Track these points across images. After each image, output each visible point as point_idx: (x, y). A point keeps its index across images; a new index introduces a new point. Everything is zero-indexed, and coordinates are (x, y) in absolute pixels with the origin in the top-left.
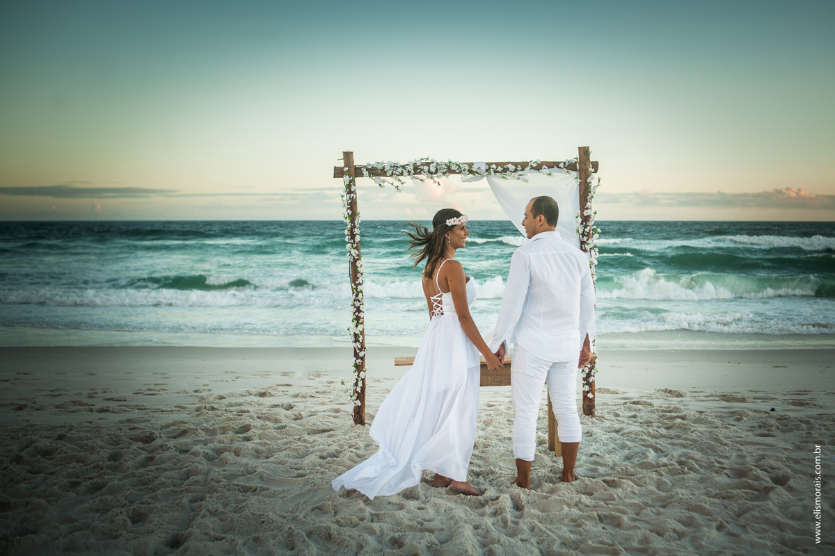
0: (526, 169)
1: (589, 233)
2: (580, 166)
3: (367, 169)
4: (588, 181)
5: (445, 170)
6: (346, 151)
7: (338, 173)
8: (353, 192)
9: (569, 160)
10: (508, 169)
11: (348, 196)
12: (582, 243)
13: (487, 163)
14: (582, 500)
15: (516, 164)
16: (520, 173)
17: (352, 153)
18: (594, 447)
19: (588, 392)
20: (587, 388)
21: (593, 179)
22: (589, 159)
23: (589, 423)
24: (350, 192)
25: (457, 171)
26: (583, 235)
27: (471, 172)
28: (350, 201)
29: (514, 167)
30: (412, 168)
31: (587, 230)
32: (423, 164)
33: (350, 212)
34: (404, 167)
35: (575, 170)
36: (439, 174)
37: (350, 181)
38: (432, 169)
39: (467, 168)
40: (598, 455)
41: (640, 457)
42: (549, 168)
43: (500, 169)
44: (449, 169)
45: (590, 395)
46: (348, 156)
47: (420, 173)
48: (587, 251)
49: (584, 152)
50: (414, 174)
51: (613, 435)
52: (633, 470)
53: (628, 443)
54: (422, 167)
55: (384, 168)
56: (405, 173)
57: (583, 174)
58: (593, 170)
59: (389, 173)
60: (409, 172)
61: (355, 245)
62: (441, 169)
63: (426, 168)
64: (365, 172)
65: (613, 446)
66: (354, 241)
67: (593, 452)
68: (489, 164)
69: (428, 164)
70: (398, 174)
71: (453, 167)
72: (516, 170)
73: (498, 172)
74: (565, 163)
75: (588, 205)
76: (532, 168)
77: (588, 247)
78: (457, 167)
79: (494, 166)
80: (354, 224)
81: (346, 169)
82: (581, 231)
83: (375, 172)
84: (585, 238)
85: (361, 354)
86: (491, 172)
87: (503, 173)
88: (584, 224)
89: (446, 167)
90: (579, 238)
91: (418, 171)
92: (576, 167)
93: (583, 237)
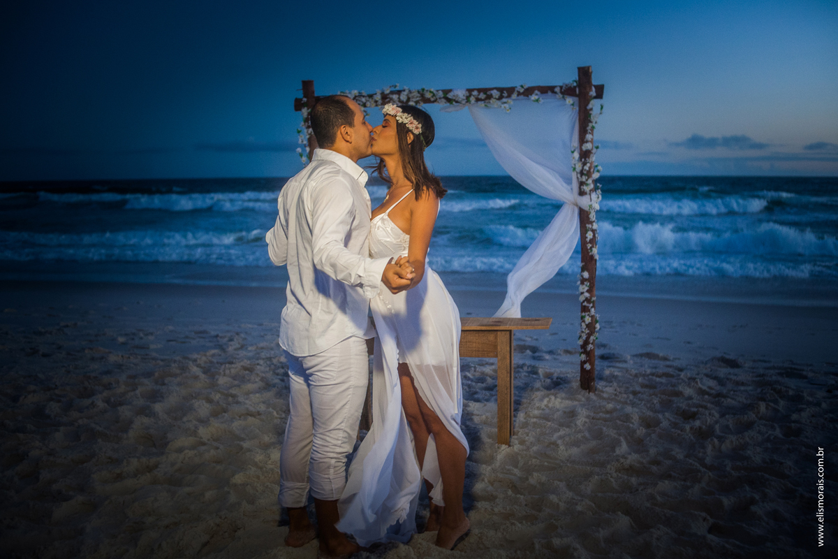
0: (512, 95)
1: (589, 172)
2: (579, 90)
4: (588, 108)
5: (418, 99)
6: (306, 79)
7: (299, 105)
9: (566, 83)
10: (492, 96)
11: (306, 131)
12: (581, 184)
13: (467, 90)
15: (501, 90)
16: (504, 100)
17: (311, 82)
19: (584, 362)
20: (583, 357)
21: (594, 105)
22: (590, 82)
23: (583, 399)
25: (432, 99)
26: (582, 173)
27: (447, 100)
28: (308, 137)
29: (499, 93)
30: (379, 97)
31: (586, 168)
32: (392, 93)
34: (371, 96)
35: (573, 95)
38: (403, 98)
39: (441, 94)
42: (541, 93)
43: (482, 96)
44: (424, 98)
45: (588, 366)
46: (307, 85)
48: (586, 194)
49: (585, 73)
54: (390, 96)
56: (372, 103)
57: (582, 100)
58: (596, 95)
60: (376, 102)
62: (413, 97)
68: (470, 91)
69: (399, 92)
71: (428, 95)
72: (500, 98)
73: (481, 100)
74: (561, 87)
75: (589, 137)
76: (519, 94)
77: (586, 189)
78: (432, 94)
79: (475, 93)
81: (305, 100)
82: (578, 169)
84: (584, 178)
86: (472, 99)
87: (487, 101)
88: (583, 160)
89: (419, 95)
90: (578, 178)
91: (387, 100)
92: (575, 91)
93: (581, 176)
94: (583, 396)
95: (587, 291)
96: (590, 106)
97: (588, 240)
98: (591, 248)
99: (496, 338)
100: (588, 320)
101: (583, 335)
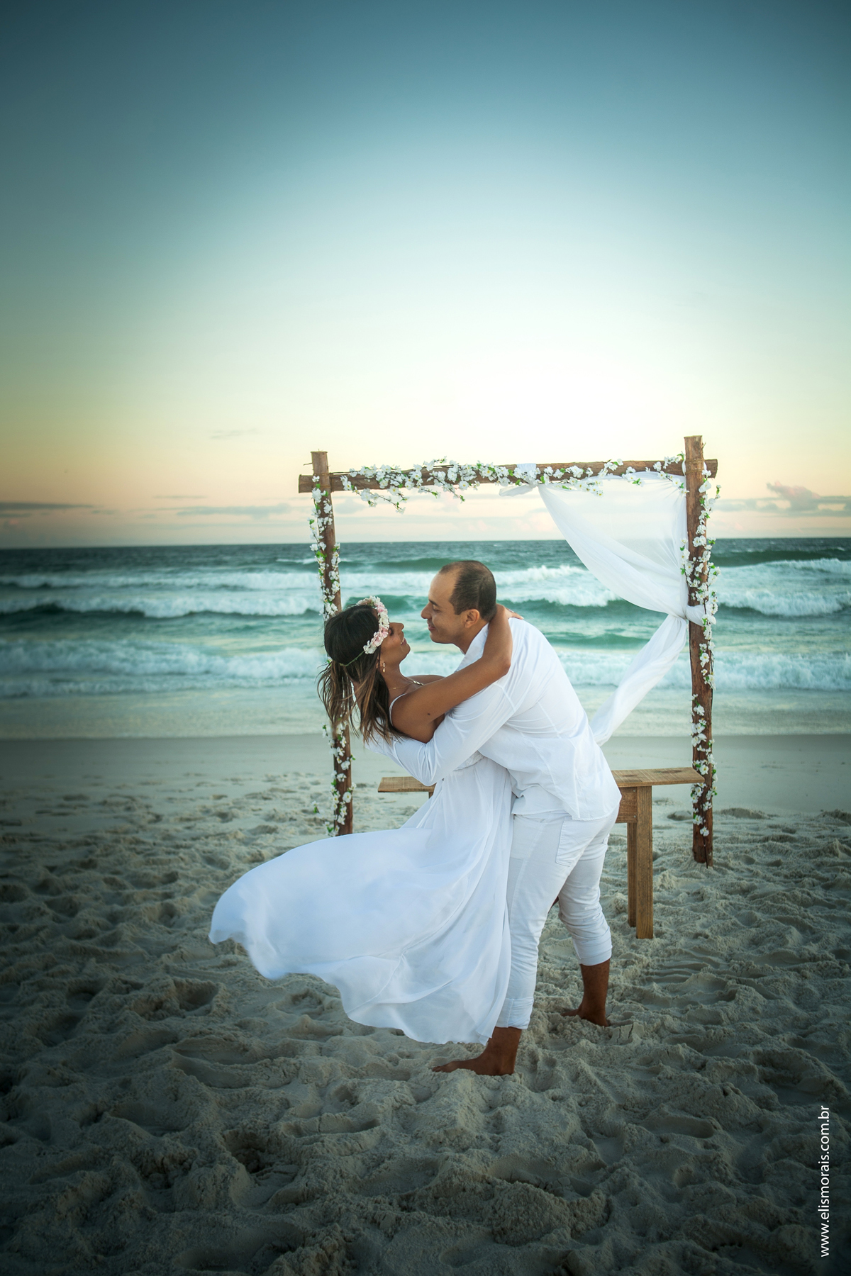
0: (600, 474)
1: (702, 574)
2: (687, 467)
3: (350, 479)
4: (701, 491)
5: (471, 478)
6: (316, 450)
7: (305, 485)
8: (327, 515)
9: (670, 458)
10: (571, 474)
11: (321, 520)
12: (692, 590)
13: (538, 466)
14: (666, 1023)
15: (584, 467)
16: (590, 480)
17: (325, 453)
18: (703, 920)
19: (701, 826)
20: (699, 820)
21: (708, 487)
22: (701, 456)
23: (702, 875)
24: (323, 515)
25: (491, 479)
26: (693, 577)
27: (513, 479)
28: (323, 529)
29: (581, 471)
30: (420, 475)
31: (699, 569)
32: (436, 469)
33: (323, 546)
34: (407, 474)
35: (679, 473)
36: (462, 483)
37: (323, 498)
38: (452, 477)
39: (506, 472)
40: (707, 937)
41: (774, 941)
42: (637, 471)
43: (559, 474)
44: (478, 477)
45: (705, 832)
46: (319, 458)
47: (432, 483)
48: (699, 603)
49: (695, 445)
50: (423, 484)
51: (737, 899)
52: (758, 966)
53: (758, 915)
54: (434, 473)
55: (375, 475)
56: (409, 483)
57: (692, 480)
58: (709, 473)
59: (384, 483)
60: (415, 481)
61: (332, 598)
62: (465, 475)
63: (441, 475)
64: (346, 483)
65: (734, 919)
66: (331, 591)
67: (699, 929)
68: (542, 467)
69: (445, 469)
70: (397, 484)
71: (485, 473)
72: (584, 476)
73: (556, 479)
74: (663, 463)
75: (701, 529)
76: (610, 471)
77: (700, 597)
78: (491, 472)
79: (549, 470)
80: (331, 564)
81: (316, 479)
82: (689, 571)
83: (362, 482)
84: (696, 583)
85: (345, 766)
86: (546, 477)
87: (564, 481)
88: (694, 559)
89: (474, 473)
90: (687, 582)
91: (429, 479)
92: (681, 468)
93: (692, 581)
94: (701, 871)
95: (703, 732)
96: (703, 488)
97: (703, 664)
98: (707, 674)
99: (635, 797)
100: (704, 770)
101: (696, 790)
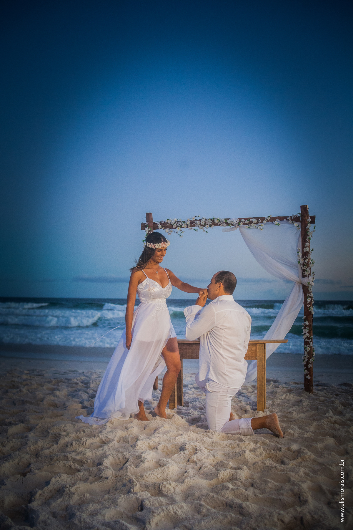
0: (264, 222)
1: (308, 264)
2: (301, 218)
3: (161, 224)
5: (211, 223)
6: (148, 212)
7: (143, 227)
9: (295, 214)
10: (252, 222)
12: (304, 271)
13: (238, 219)
15: (257, 219)
16: (259, 224)
17: (151, 214)
19: (307, 375)
20: (306, 372)
22: (307, 214)
25: (219, 224)
26: (304, 265)
27: (228, 224)
30: (189, 222)
31: (306, 261)
32: (196, 220)
34: (184, 222)
35: (298, 221)
36: (206, 226)
38: (203, 223)
39: (225, 221)
42: (280, 220)
43: (247, 222)
44: (214, 223)
45: (309, 377)
46: (149, 216)
47: (194, 226)
48: (306, 276)
49: (304, 209)
50: (190, 226)
54: (195, 222)
55: (171, 223)
56: (185, 226)
57: (303, 224)
58: (311, 221)
59: (175, 226)
60: (187, 225)
62: (208, 222)
63: (198, 222)
64: (160, 226)
68: (240, 219)
69: (200, 220)
70: (179, 226)
71: (216, 221)
72: (257, 223)
73: (246, 224)
74: (291, 217)
75: (307, 244)
76: (268, 221)
77: (307, 274)
78: (219, 221)
79: (243, 220)
81: (147, 224)
82: (302, 262)
83: (166, 225)
84: (305, 268)
86: (241, 224)
87: (249, 225)
88: (304, 257)
89: (211, 221)
90: (301, 267)
91: (193, 224)
92: (299, 219)
93: (303, 267)
94: (307, 395)
95: (308, 333)
96: (308, 227)
97: (308, 302)
98: (310, 307)
99: (256, 348)
100: (308, 349)
101: (305, 359)
